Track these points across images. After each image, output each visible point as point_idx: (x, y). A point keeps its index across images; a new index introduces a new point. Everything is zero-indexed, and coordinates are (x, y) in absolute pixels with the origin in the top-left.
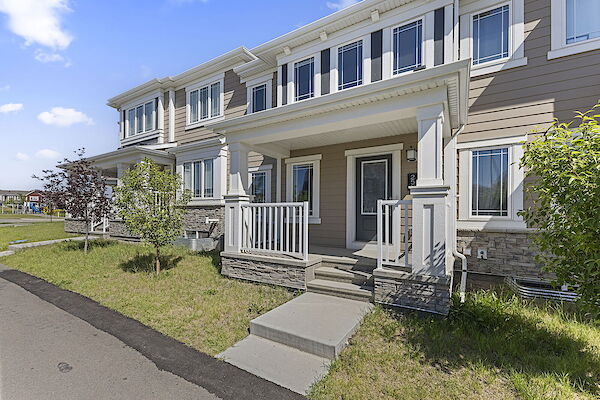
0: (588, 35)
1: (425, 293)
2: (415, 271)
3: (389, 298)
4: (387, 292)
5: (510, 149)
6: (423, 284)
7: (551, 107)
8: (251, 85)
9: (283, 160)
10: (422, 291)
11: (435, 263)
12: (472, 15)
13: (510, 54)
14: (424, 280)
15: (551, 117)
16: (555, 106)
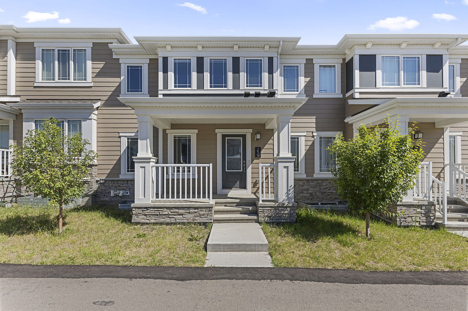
0: (326, 91)
1: (286, 212)
2: (280, 201)
3: (267, 218)
4: (266, 214)
5: (300, 138)
6: (284, 207)
7: (314, 120)
8: (125, 62)
9: (164, 131)
10: (284, 211)
11: (290, 196)
12: (283, 65)
13: (299, 91)
14: (285, 205)
15: (314, 125)
16: (316, 120)
